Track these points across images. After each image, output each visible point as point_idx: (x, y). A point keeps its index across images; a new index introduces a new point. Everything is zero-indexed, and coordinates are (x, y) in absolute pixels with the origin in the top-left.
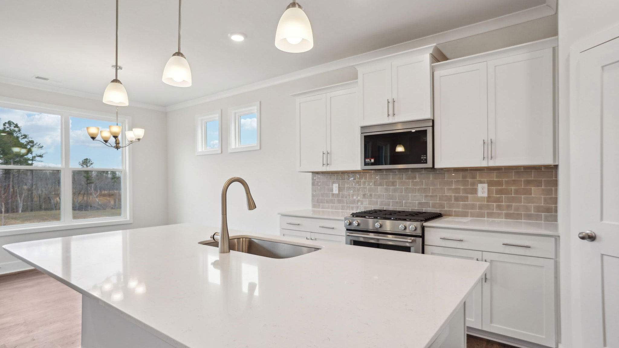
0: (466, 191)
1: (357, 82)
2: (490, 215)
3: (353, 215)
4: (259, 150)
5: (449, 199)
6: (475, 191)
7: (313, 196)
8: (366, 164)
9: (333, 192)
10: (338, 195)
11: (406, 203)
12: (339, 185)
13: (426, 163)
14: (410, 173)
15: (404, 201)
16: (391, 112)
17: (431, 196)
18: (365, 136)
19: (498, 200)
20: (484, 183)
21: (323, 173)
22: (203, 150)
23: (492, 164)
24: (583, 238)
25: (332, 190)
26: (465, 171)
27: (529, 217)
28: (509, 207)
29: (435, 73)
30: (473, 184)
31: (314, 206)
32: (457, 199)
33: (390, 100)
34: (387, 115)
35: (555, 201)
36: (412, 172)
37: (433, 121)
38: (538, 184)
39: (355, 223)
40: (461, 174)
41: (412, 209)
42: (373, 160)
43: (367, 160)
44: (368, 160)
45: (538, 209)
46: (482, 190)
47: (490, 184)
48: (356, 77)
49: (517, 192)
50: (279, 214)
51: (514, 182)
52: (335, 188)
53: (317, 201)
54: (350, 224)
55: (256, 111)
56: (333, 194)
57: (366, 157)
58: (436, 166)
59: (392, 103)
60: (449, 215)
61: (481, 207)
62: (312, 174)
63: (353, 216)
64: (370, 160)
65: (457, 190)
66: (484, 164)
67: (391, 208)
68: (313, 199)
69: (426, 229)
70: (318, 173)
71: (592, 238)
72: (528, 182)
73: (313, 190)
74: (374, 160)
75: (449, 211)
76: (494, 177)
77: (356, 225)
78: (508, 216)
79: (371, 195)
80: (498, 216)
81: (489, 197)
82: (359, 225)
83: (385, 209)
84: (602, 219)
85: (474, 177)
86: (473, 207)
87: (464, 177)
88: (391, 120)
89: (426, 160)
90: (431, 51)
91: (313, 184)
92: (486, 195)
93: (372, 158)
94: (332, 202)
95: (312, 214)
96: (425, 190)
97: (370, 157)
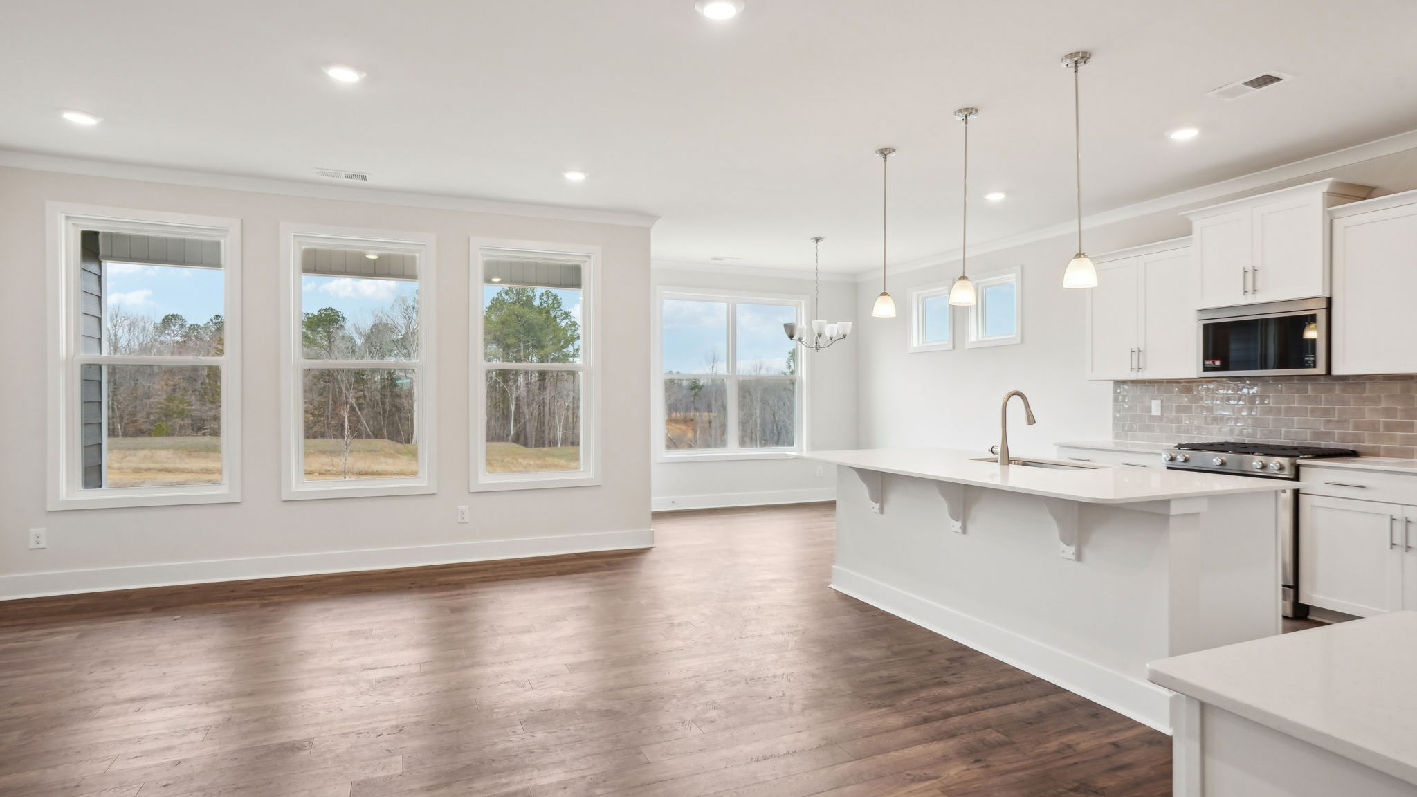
1: (1191, 239)
3: (1180, 447)
4: (1019, 344)
5: (1373, 426)
7: (1115, 418)
8: (1206, 369)
9: (1151, 412)
10: (1161, 418)
11: (1287, 432)
12: (1162, 401)
13: (1315, 366)
14: (1296, 381)
15: (1283, 429)
16: (1250, 287)
17: (1337, 422)
18: (1205, 325)
21: (1133, 382)
22: (920, 342)
25: (1150, 410)
26: (1406, 380)
29: (1336, 222)
31: (1117, 436)
32: (1389, 427)
33: (1249, 268)
34: (1242, 291)
36: (1299, 380)
37: (1332, 301)
39: (1180, 458)
41: (1298, 443)
42: (1218, 363)
43: (1207, 363)
44: (1209, 363)
48: (1189, 233)
50: (1055, 444)
52: (1156, 407)
53: (1121, 426)
54: (1172, 459)
55: (1014, 279)
56: (1152, 418)
57: (1206, 358)
58: (1336, 371)
59: (1252, 275)
60: (1374, 453)
62: (1114, 384)
63: (1179, 449)
64: (1214, 363)
65: (1388, 412)
67: (1259, 440)
68: (1115, 424)
69: (1302, 469)
70: (1124, 382)
73: (1115, 410)
74: (1221, 363)
75: (1375, 447)
77: (1182, 460)
82: (1186, 460)
83: (1246, 442)
88: (1251, 299)
89: (1316, 362)
90: (1325, 189)
91: (1116, 400)
93: (1217, 359)
94: (1149, 429)
95: (1112, 446)
96: (1326, 412)
97: (1214, 358)
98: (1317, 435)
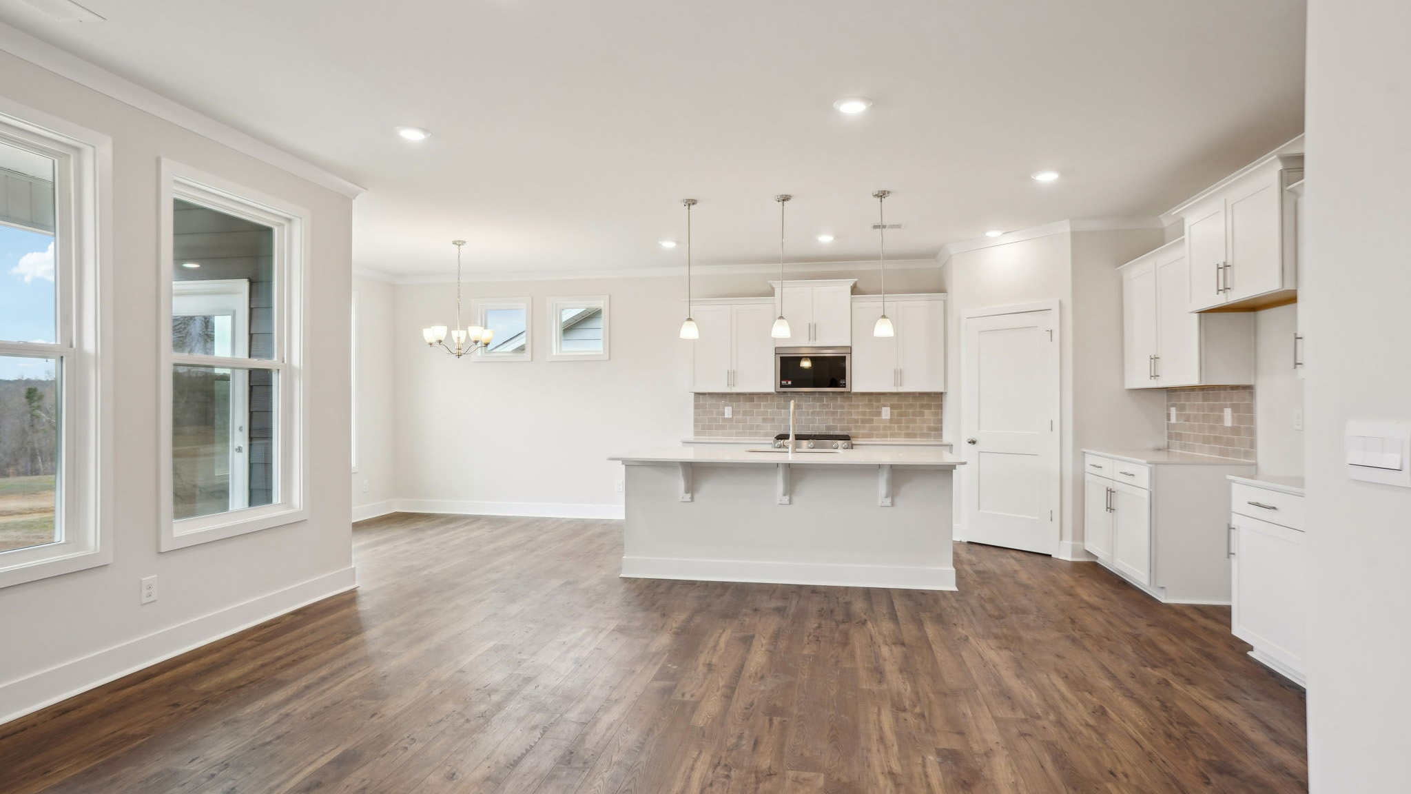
0: (871, 414)
1: (774, 298)
2: (893, 435)
4: (607, 360)
5: (856, 421)
6: (879, 414)
7: (696, 421)
8: (782, 386)
9: (724, 416)
10: (731, 420)
11: (813, 426)
12: (733, 408)
13: (845, 387)
16: (812, 335)
17: (839, 419)
18: (781, 357)
19: (899, 422)
20: (887, 406)
23: (901, 390)
24: (970, 442)
25: (724, 414)
26: (870, 395)
27: (923, 435)
28: (907, 428)
29: (854, 305)
30: (878, 407)
31: (697, 433)
32: (863, 421)
33: (812, 324)
34: (807, 337)
35: (941, 421)
36: (819, 395)
37: (851, 348)
38: (929, 407)
40: (867, 398)
42: (790, 383)
43: (783, 382)
44: (784, 382)
45: (930, 429)
46: (886, 413)
47: (892, 407)
48: (773, 294)
49: (914, 414)
51: (911, 406)
52: (728, 412)
53: (702, 427)
55: (602, 305)
56: (725, 420)
57: (782, 379)
58: (853, 390)
59: (814, 329)
60: (856, 436)
61: (885, 428)
62: (695, 395)
64: (787, 382)
65: (864, 413)
66: (894, 390)
68: (695, 425)
70: (703, 394)
71: (973, 442)
72: (922, 406)
73: (696, 414)
74: (792, 383)
75: (856, 433)
76: (895, 401)
78: (908, 435)
79: (773, 419)
80: (898, 435)
81: (891, 420)
84: (979, 429)
85: (879, 401)
86: (877, 428)
87: (870, 401)
88: (811, 344)
89: (845, 384)
90: (850, 285)
91: (696, 407)
92: (889, 417)
93: (789, 380)
94: (723, 427)
95: (692, 440)
96: (834, 413)
97: (787, 380)
98: (828, 428)
